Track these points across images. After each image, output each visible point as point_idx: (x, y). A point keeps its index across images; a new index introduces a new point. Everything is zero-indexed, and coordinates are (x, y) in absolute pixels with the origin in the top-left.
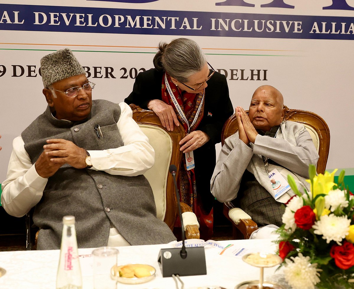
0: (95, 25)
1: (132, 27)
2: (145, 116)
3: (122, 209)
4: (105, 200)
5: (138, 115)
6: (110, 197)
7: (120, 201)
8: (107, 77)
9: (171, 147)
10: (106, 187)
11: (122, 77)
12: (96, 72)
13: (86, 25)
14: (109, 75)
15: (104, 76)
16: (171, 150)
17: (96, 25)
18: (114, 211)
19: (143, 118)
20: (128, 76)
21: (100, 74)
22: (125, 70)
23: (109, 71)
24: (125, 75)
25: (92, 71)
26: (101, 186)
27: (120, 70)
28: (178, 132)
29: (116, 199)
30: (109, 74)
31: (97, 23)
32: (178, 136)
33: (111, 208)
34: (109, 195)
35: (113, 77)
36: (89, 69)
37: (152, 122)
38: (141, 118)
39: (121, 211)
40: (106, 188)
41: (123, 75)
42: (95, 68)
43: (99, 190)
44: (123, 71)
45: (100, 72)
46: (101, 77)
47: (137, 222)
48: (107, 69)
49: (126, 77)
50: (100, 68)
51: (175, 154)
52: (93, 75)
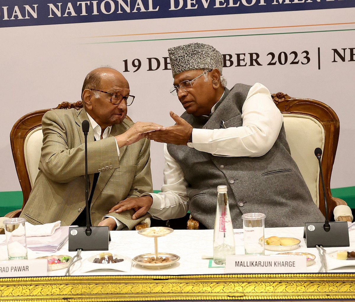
0: (236, 4)
1: (281, 2)
2: (294, 104)
3: (257, 201)
4: (237, 195)
5: (286, 104)
6: (242, 191)
7: (254, 193)
8: (252, 64)
9: (324, 137)
10: (237, 181)
11: (270, 64)
12: (239, 60)
13: (227, 6)
14: (254, 63)
15: (249, 63)
16: (324, 141)
17: (238, 5)
18: (248, 204)
19: (291, 107)
20: (276, 61)
21: (244, 61)
22: (273, 55)
23: (255, 57)
24: (273, 62)
25: (235, 59)
26: (232, 182)
27: (267, 55)
28: (331, 120)
29: (249, 192)
30: (254, 61)
31: (239, 2)
32: (330, 125)
33: (244, 202)
34: (241, 189)
35: (259, 64)
36: (231, 56)
37: (302, 111)
38: (290, 107)
39: (257, 203)
40: (237, 183)
41: (271, 61)
42: (238, 55)
43: (231, 185)
44: (270, 56)
45: (244, 60)
46: (245, 65)
47: (272, 215)
48: (251, 55)
49: (274, 64)
50: (243, 55)
51: (328, 145)
52: (235, 63)
